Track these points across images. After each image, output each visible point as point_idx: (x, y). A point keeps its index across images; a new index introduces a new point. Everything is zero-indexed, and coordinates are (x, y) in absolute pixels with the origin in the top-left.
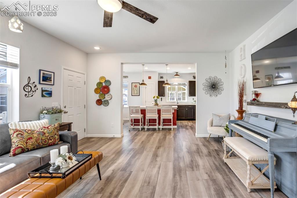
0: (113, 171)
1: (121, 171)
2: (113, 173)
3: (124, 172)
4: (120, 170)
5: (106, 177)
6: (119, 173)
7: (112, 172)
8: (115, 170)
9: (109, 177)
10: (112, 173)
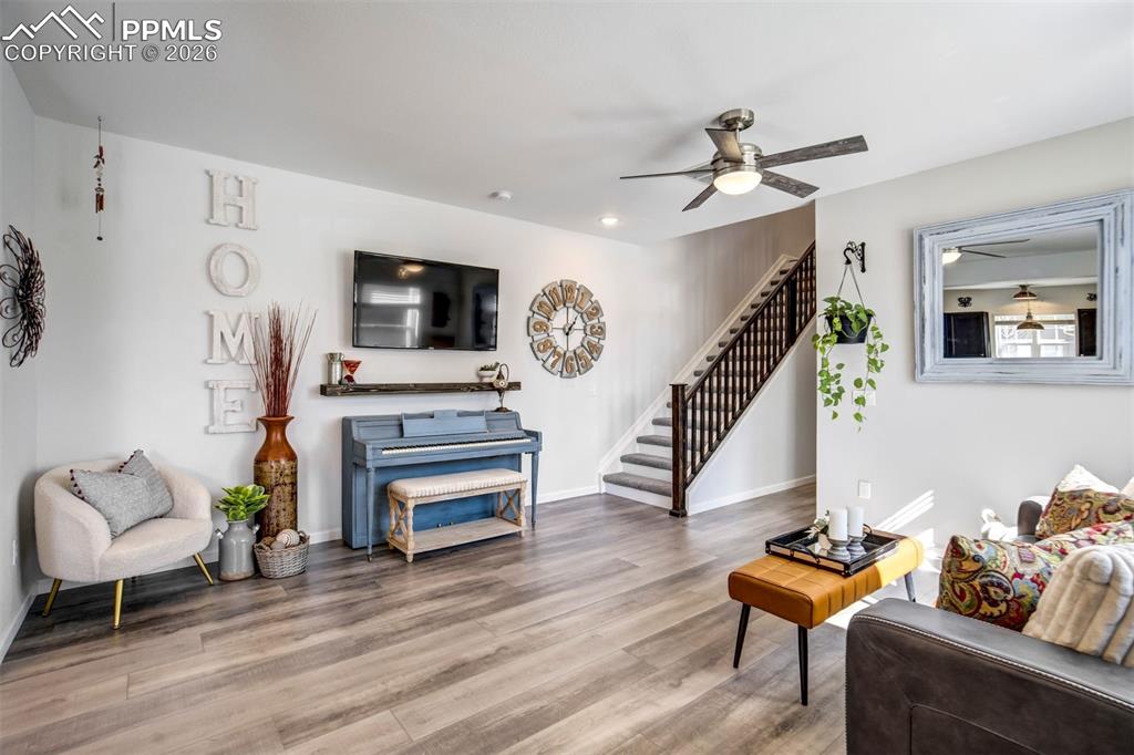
0: (679, 685)
1: (657, 670)
2: (685, 672)
3: (649, 662)
4: (658, 673)
5: (715, 667)
6: (668, 663)
7: (686, 683)
8: (672, 685)
9: (704, 667)
10: (687, 676)
